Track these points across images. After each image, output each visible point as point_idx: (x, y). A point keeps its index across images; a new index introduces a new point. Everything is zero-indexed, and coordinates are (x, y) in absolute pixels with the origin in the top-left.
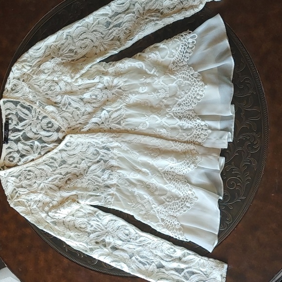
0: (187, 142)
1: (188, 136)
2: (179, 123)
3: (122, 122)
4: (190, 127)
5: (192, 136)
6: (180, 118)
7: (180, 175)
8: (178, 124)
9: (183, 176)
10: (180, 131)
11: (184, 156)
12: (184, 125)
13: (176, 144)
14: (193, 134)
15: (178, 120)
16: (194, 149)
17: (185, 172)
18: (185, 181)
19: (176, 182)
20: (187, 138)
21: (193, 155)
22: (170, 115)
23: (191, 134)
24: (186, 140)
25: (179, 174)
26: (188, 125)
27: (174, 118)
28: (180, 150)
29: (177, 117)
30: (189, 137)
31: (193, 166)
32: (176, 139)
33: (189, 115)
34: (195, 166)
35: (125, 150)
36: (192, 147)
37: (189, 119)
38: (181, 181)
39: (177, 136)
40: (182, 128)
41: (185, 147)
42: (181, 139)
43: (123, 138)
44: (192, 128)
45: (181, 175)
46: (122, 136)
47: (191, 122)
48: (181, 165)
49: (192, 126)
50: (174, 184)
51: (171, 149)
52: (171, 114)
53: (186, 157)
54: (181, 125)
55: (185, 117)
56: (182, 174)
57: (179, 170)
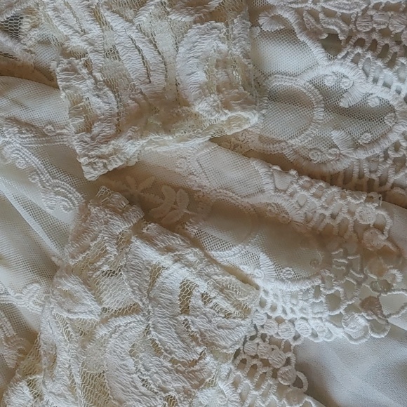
0: (348, 182)
1: (357, 146)
2: (320, 71)
3: (25, 25)
4: (373, 103)
5: (377, 150)
6: (332, 45)
7: (273, 342)
8: (311, 75)
9: (287, 347)
10: (319, 114)
11: (320, 255)
12: (344, 85)
13: (284, 181)
14: (386, 144)
15: (317, 52)
16: (380, 228)
17: (306, 335)
18: (298, 383)
19: (250, 375)
20: (353, 160)
21: (368, 255)
22: (279, 19)
23: (375, 142)
24: (341, 166)
25: (270, 332)
26: (368, 87)
27: (296, 42)
28: (298, 216)
29: (314, 34)
30: (362, 155)
31: (361, 321)
32: (287, 152)
33: (385, 33)
34: (376, 327)
35: (21, 164)
36: (369, 212)
37: (381, 56)
38: (275, 376)
39: (296, 142)
40: (329, 99)
41: (333, 208)
42: (316, 158)
43: (16, 102)
44: (387, 109)
45: (278, 344)
46: (17, 93)
47: (388, 74)
48: (294, 296)
49: (389, 96)
50: (235, 385)
51: (252, 201)
52: (286, 15)
53: (328, 263)
54: (329, 82)
55: (360, 43)
56: (286, 336)
57: (279, 313)
